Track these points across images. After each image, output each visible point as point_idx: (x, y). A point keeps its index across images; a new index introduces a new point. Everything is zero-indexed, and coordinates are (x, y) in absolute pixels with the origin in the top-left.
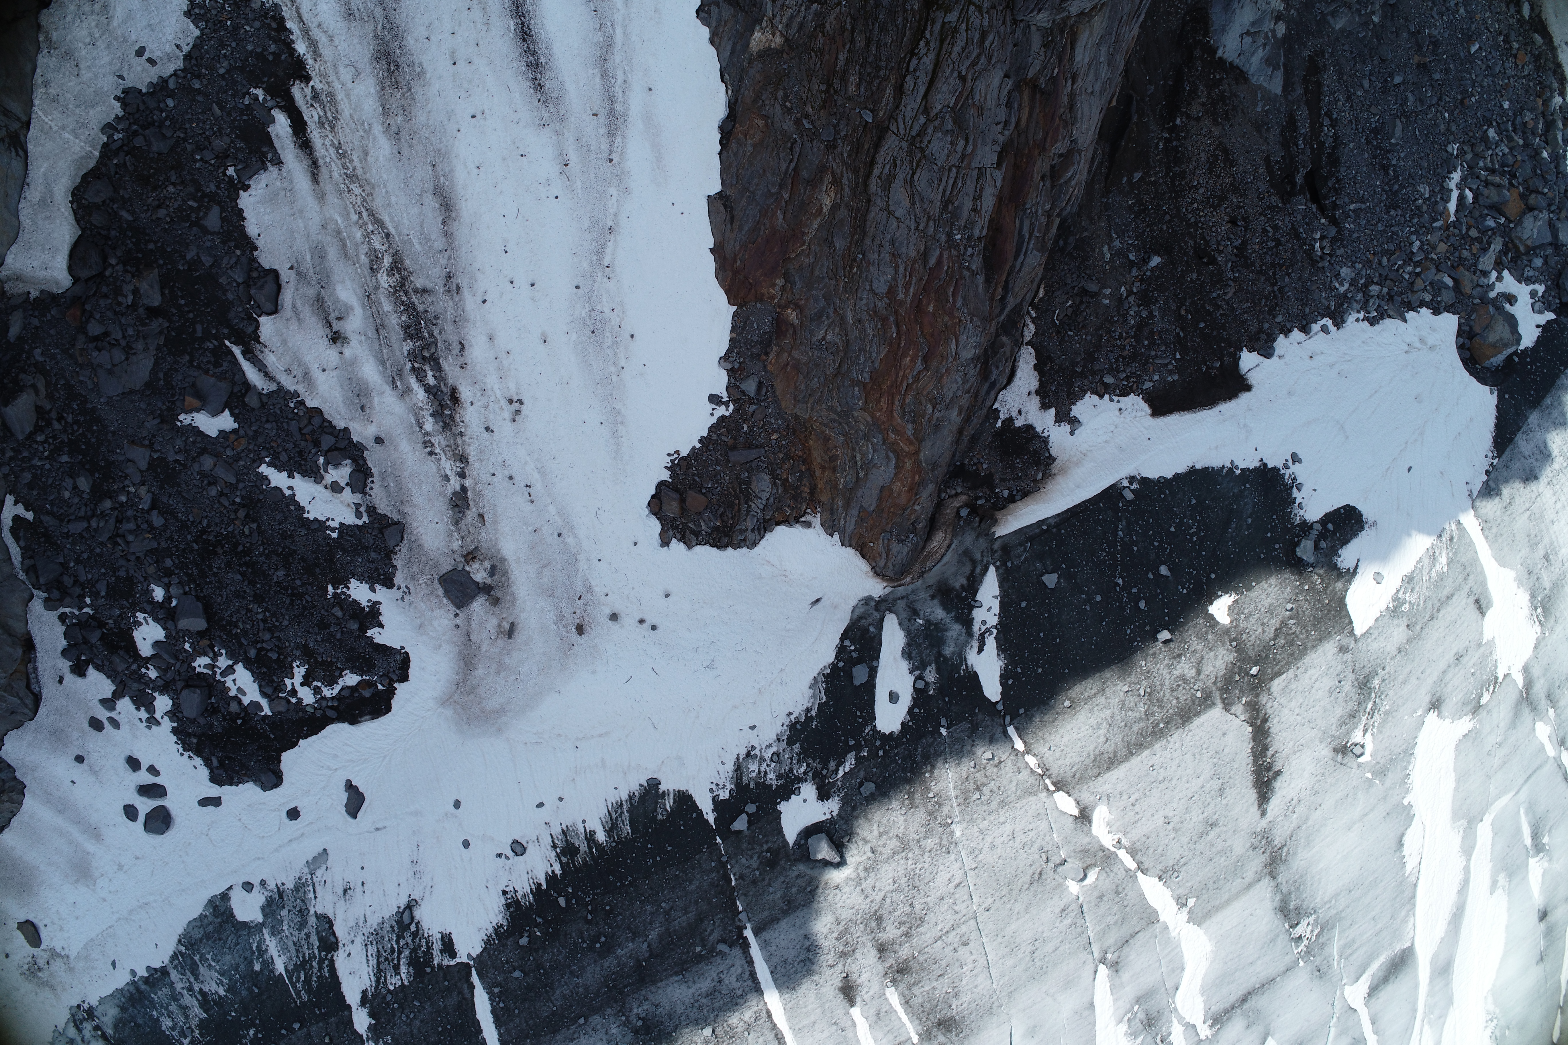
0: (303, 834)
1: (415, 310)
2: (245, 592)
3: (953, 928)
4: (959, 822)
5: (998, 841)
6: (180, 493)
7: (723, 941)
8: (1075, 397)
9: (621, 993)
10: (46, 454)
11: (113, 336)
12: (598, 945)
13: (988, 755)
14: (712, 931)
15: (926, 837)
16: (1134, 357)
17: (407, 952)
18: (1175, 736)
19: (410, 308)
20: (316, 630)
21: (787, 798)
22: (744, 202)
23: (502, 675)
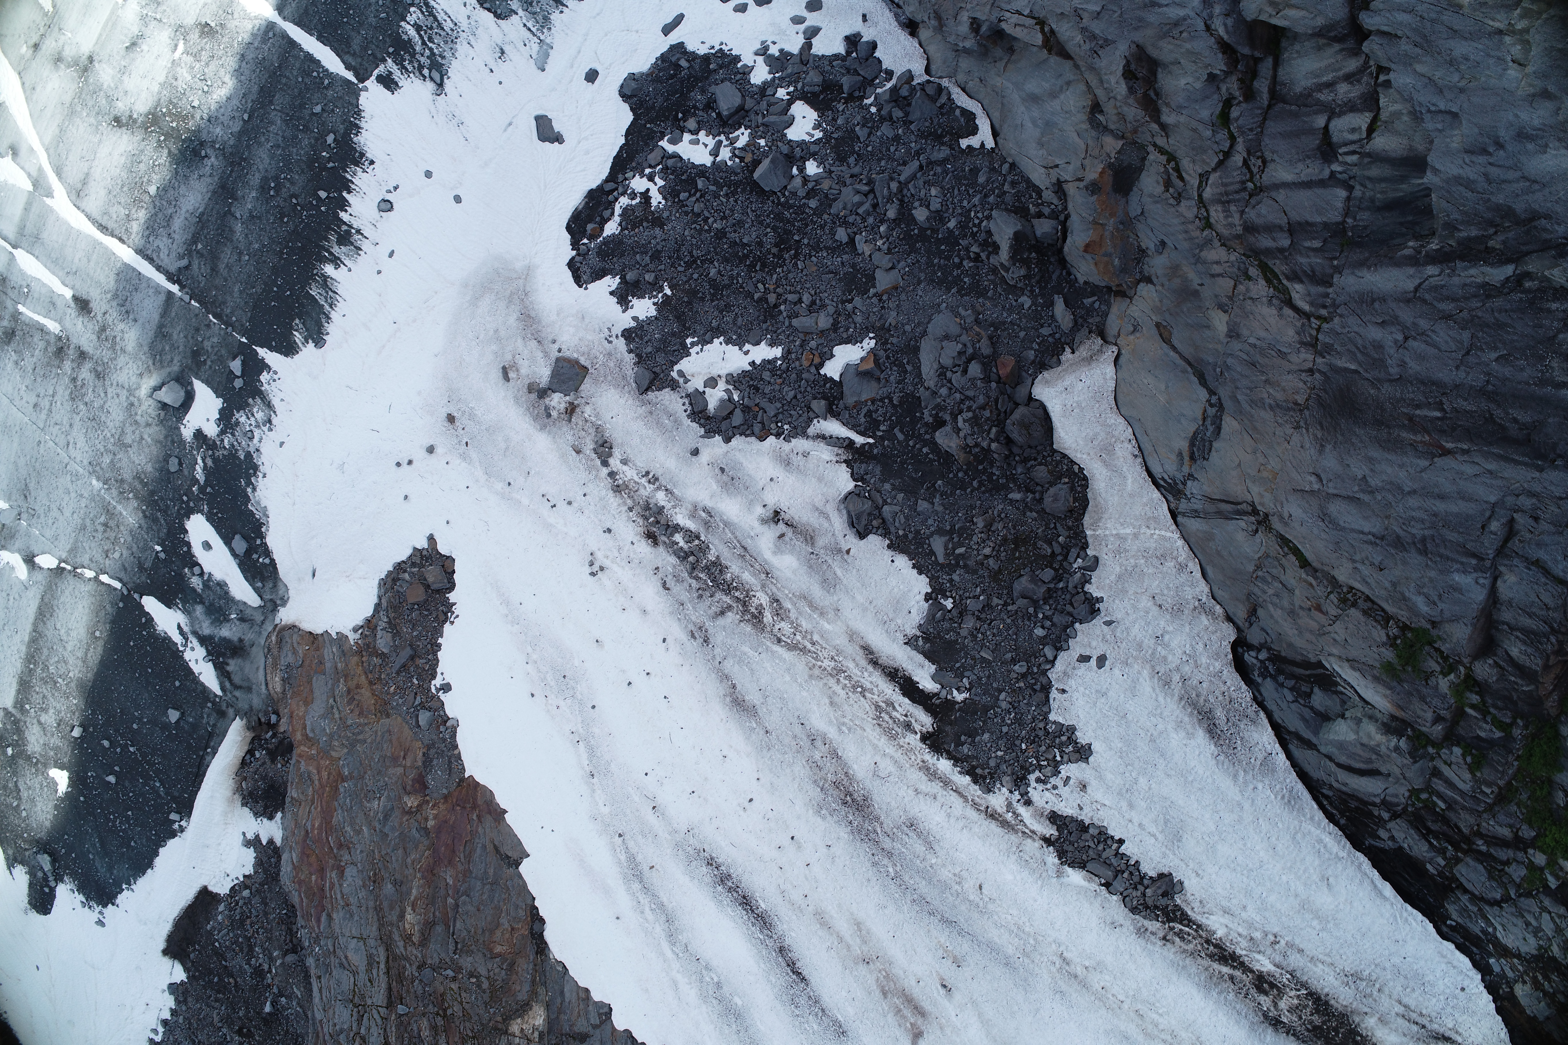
0: (572, 67)
1: (723, 590)
2: (735, 231)
3: (50, 411)
4: (100, 491)
5: (66, 498)
6: (836, 274)
7: (187, 268)
8: (259, 863)
9: (232, 164)
10: (973, 214)
11: (959, 374)
12: (272, 185)
13: (117, 555)
14: (200, 269)
15: (112, 461)
16: (242, 922)
17: (418, 48)
18: (19, 665)
19: (728, 588)
20: (659, 247)
21: (222, 411)
22: (491, 872)
23: (491, 332)
